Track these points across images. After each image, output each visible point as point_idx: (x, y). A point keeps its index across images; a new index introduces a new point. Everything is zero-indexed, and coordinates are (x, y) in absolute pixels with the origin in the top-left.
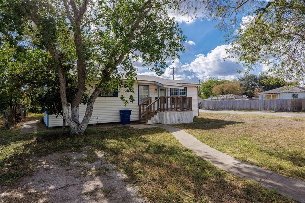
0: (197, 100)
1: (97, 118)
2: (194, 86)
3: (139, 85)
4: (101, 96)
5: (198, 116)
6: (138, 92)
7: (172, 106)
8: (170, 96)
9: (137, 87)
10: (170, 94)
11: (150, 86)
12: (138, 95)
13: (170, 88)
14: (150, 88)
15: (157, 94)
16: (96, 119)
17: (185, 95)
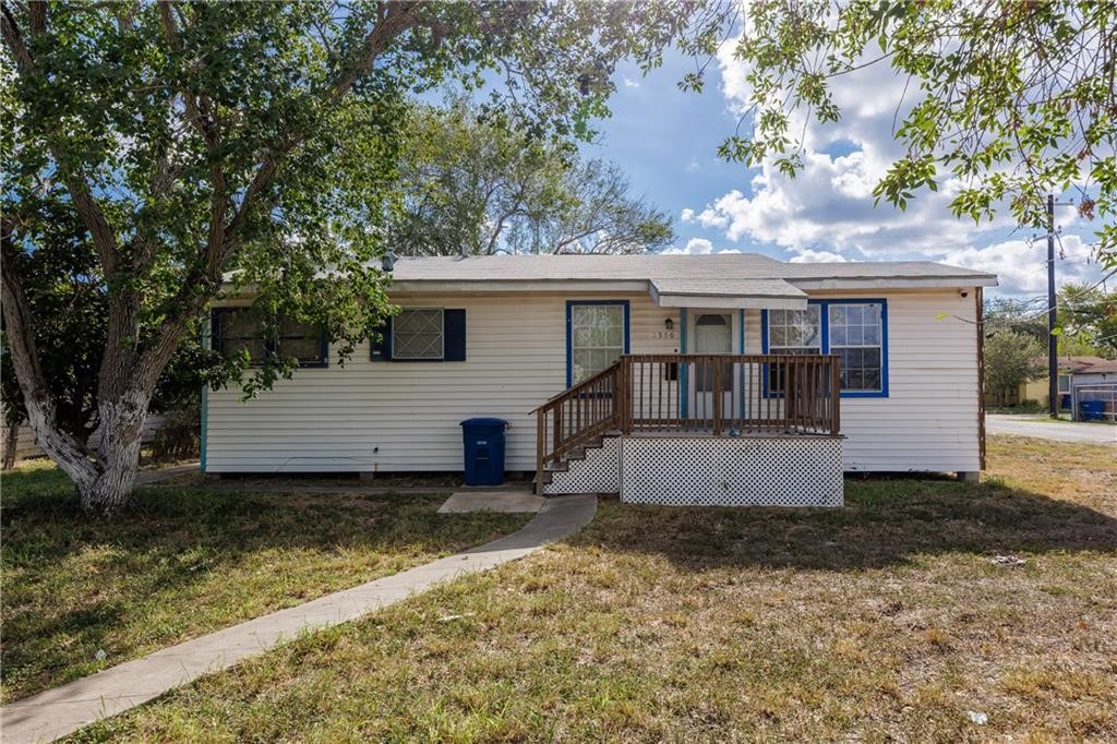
0: (976, 373)
1: (376, 449)
2: (948, 291)
3: (569, 304)
4: (393, 357)
5: (976, 468)
6: (565, 338)
7: (777, 409)
8: (758, 351)
9: (564, 314)
10: (759, 342)
11: (631, 305)
12: (565, 351)
13: (764, 312)
14: (632, 313)
15: (679, 342)
16: (371, 454)
17: (876, 346)
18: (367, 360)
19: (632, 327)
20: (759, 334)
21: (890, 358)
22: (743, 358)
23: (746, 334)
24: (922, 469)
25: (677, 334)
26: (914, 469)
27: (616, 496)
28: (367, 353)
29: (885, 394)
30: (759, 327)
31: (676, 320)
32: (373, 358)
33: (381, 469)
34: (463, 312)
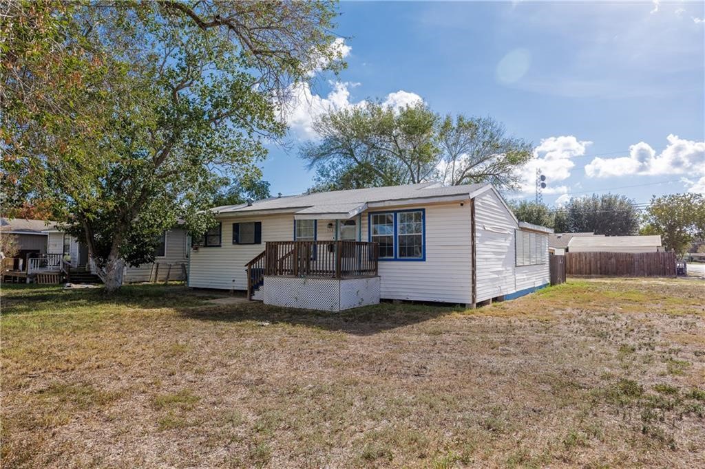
0: (470, 248)
1: (234, 281)
3: (295, 218)
4: (239, 242)
5: (469, 302)
6: (293, 234)
9: (293, 222)
14: (317, 221)
17: (419, 234)
18: (231, 244)
19: (318, 228)
20: (367, 229)
21: (426, 240)
22: (360, 244)
23: (362, 229)
24: (441, 300)
25: (334, 230)
26: (437, 300)
27: (262, 301)
28: (232, 241)
29: (424, 259)
30: (367, 225)
31: (334, 223)
32: (234, 243)
33: (235, 288)
34: (260, 223)
